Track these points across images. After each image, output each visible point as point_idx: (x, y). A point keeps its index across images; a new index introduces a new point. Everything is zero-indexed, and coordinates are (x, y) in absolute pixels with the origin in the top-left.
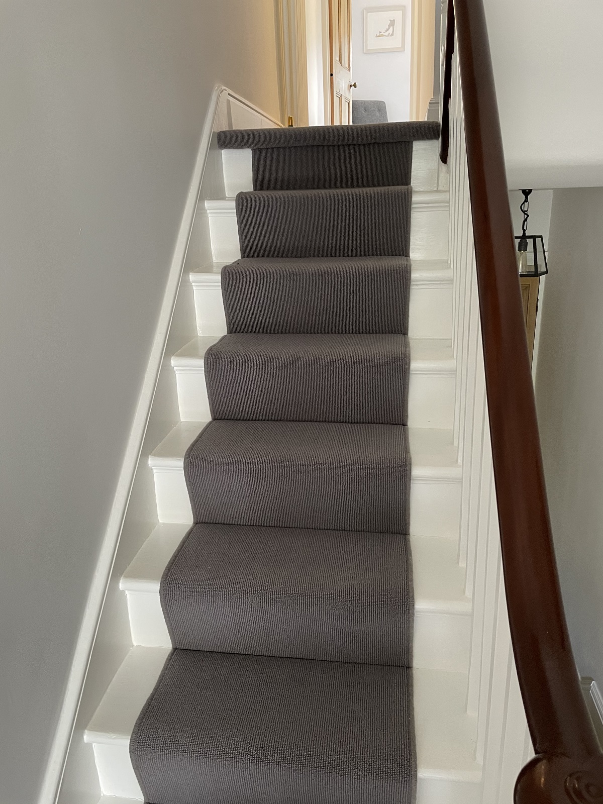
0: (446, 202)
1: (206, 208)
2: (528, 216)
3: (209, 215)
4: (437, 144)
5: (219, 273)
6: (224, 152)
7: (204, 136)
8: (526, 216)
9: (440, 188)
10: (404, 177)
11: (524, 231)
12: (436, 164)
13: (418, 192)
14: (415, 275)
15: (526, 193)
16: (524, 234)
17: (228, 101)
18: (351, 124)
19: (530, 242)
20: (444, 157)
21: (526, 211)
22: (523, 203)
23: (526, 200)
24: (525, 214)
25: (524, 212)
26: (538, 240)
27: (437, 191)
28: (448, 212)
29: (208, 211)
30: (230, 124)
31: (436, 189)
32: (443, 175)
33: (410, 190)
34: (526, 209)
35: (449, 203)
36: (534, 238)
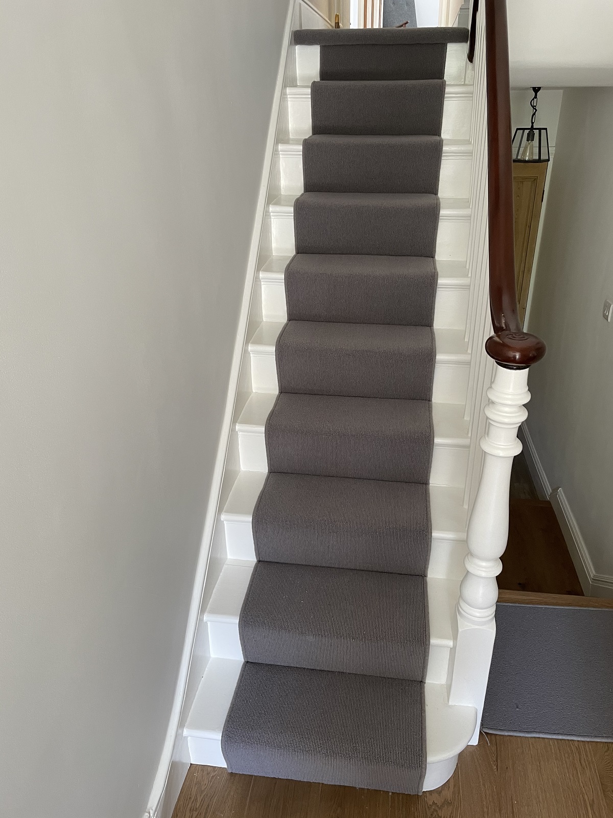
0: (470, 94)
1: (288, 93)
2: (536, 110)
3: (289, 99)
4: (466, 47)
5: (300, 144)
6: (297, 47)
7: (286, 34)
8: (534, 111)
9: (466, 82)
10: (439, 73)
11: (533, 123)
12: (465, 63)
13: (449, 85)
14: (445, 148)
15: (536, 90)
16: (532, 126)
17: (300, 4)
18: (382, 27)
19: (536, 132)
20: (471, 57)
21: (535, 106)
22: (533, 99)
23: (536, 97)
24: (534, 108)
25: (533, 107)
26: (543, 132)
27: (464, 85)
28: (472, 101)
29: (288, 96)
30: (301, 26)
31: (463, 83)
32: (469, 72)
33: (444, 83)
34: (535, 105)
35: (473, 94)
36: (540, 129)
